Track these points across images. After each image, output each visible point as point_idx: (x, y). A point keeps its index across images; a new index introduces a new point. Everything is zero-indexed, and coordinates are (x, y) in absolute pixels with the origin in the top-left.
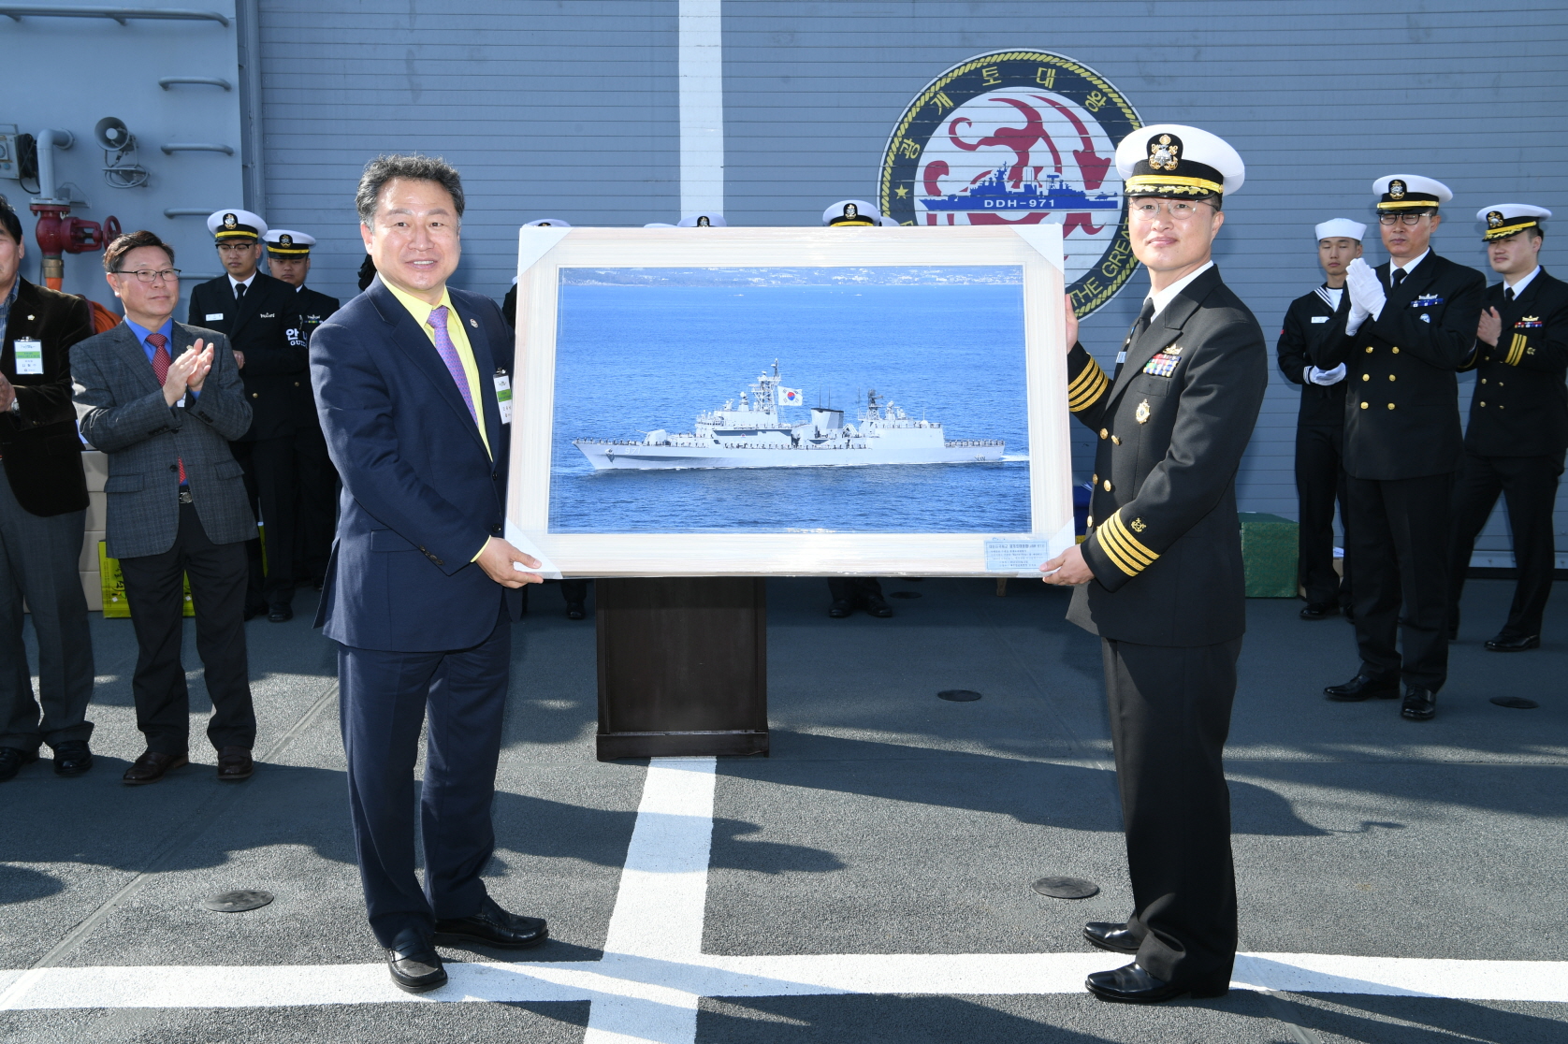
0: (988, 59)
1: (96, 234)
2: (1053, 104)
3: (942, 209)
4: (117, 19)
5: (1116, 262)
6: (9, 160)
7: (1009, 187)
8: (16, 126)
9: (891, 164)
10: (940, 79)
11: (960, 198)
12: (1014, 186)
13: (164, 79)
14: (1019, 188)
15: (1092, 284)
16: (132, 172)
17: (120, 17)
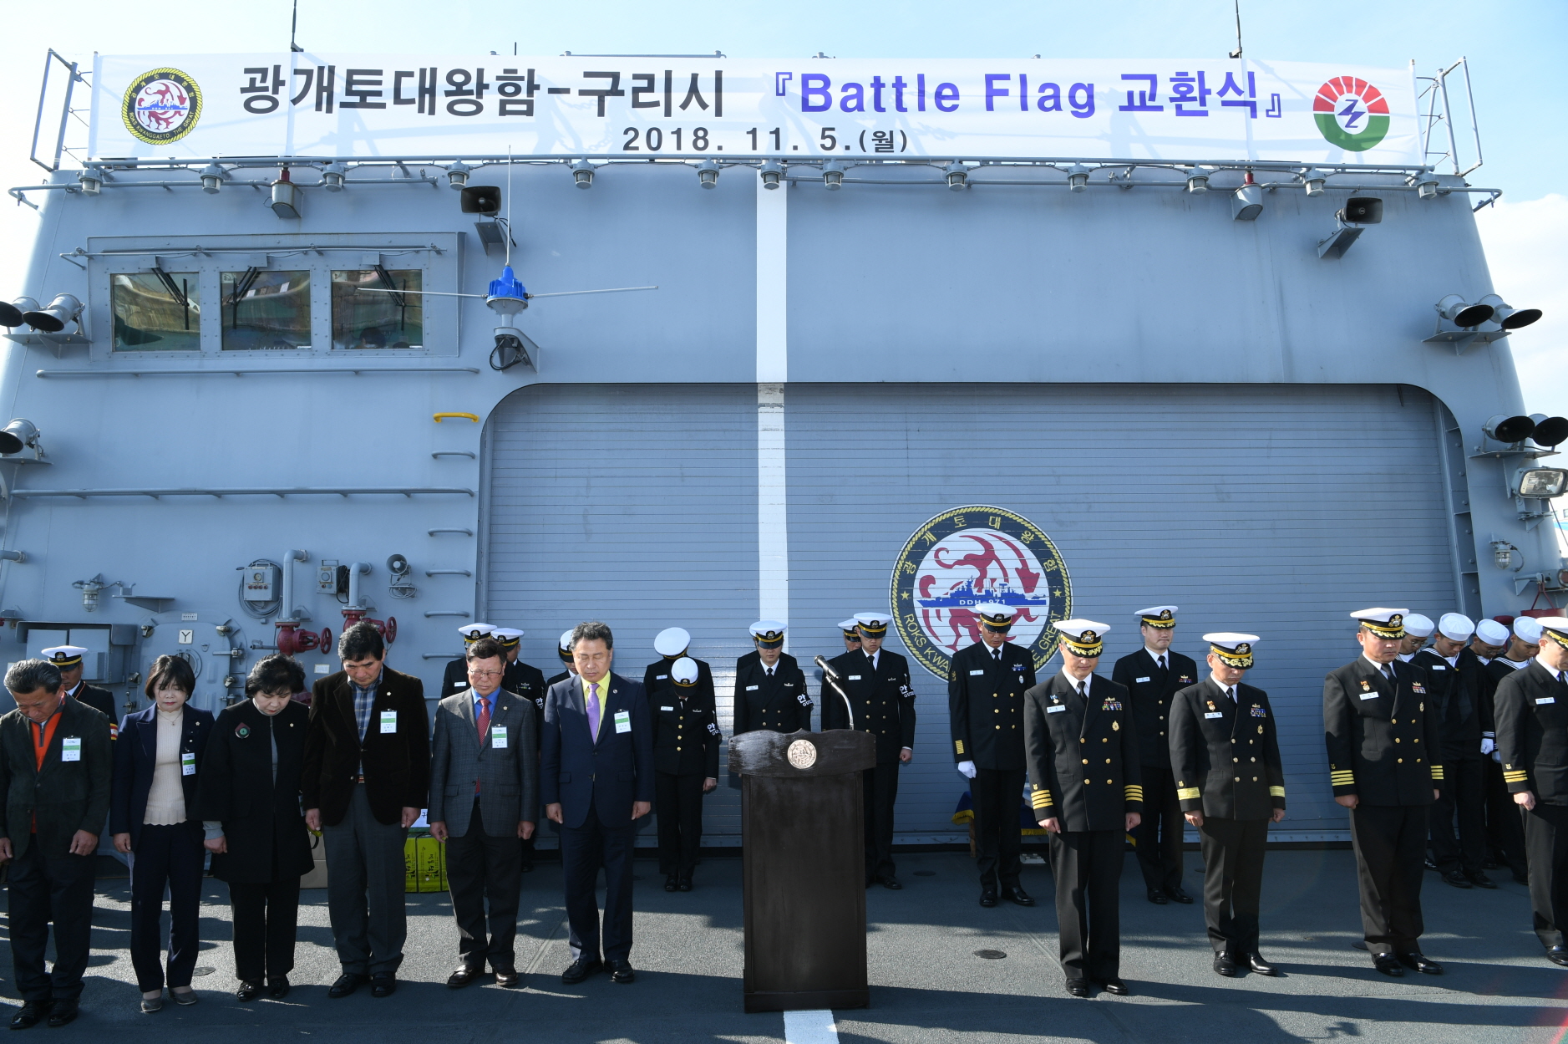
0: (957, 511)
2: (1001, 539)
3: (932, 606)
4: (405, 494)
5: (1047, 640)
6: (331, 582)
7: (975, 591)
8: (338, 561)
9: (897, 577)
10: (927, 524)
11: (944, 599)
12: (978, 591)
13: (431, 530)
14: (981, 591)
16: (406, 588)
17: (408, 493)
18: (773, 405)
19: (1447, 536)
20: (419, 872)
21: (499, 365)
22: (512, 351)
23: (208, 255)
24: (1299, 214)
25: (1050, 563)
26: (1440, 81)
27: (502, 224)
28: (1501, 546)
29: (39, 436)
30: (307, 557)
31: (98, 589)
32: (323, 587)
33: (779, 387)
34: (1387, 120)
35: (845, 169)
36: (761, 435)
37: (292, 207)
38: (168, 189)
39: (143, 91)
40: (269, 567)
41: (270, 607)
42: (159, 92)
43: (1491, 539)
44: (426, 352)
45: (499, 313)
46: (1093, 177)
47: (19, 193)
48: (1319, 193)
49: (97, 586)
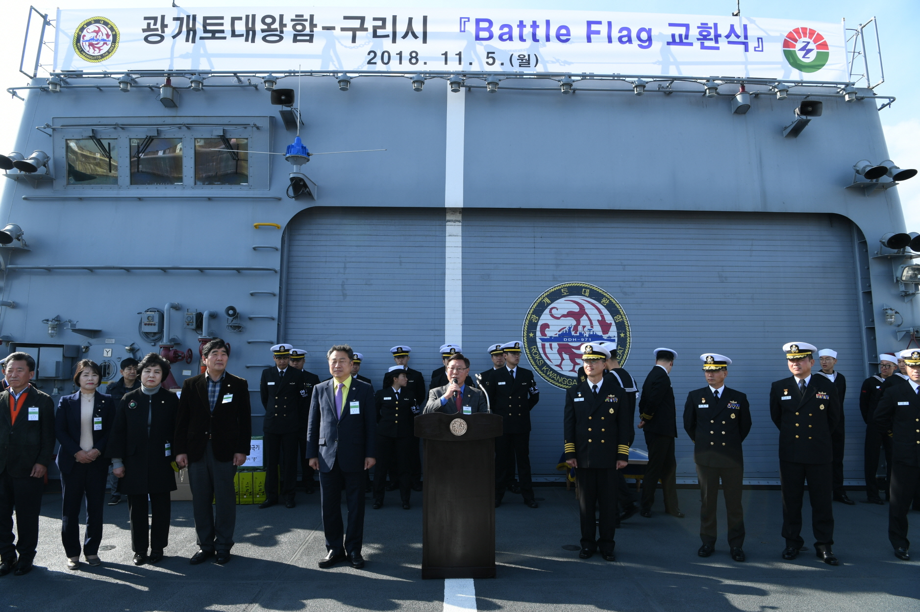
0: (564, 285)
2: (589, 302)
3: (547, 342)
6: (193, 322)
7: (573, 333)
8: (196, 309)
9: (527, 324)
10: (546, 293)
11: (554, 337)
12: (575, 333)
13: (251, 292)
14: (577, 333)
16: (237, 326)
17: (238, 270)
18: (455, 221)
19: (857, 305)
21: (293, 196)
22: (299, 187)
23: (123, 128)
24: (772, 110)
25: (618, 317)
26: (860, 31)
27: (295, 111)
28: (889, 312)
29: (23, 234)
30: (179, 307)
32: (188, 325)
33: (459, 210)
34: (827, 54)
35: (500, 80)
36: (448, 239)
37: (172, 100)
39: (85, 31)
40: (156, 313)
41: (157, 337)
42: (95, 31)
43: (884, 307)
44: (250, 187)
45: (293, 164)
46: (648, 87)
47: (13, 91)
48: (784, 98)
49: (57, 323)
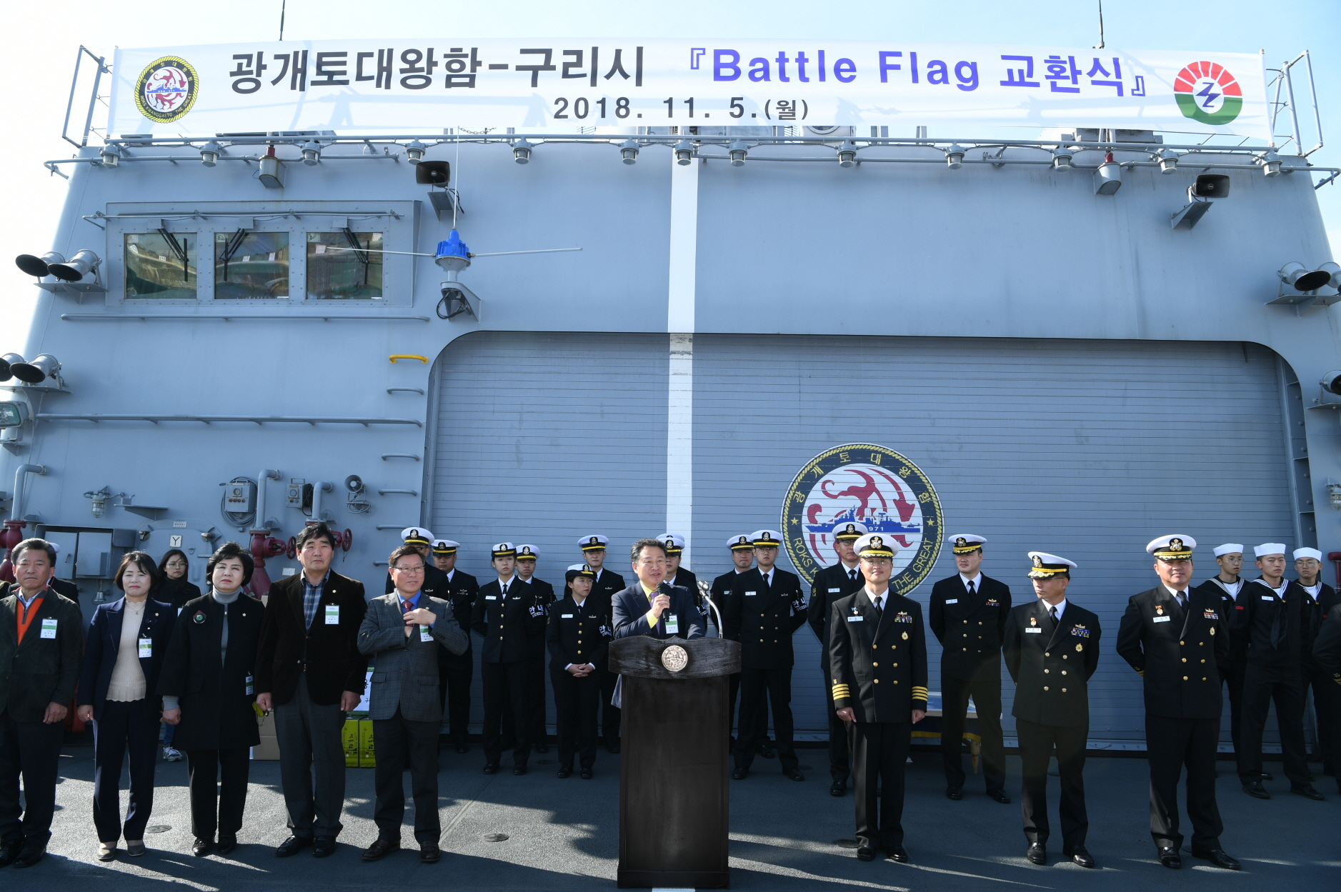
0: (843, 448)
1: (338, 539)
2: (881, 473)
3: (818, 532)
4: (364, 424)
5: (921, 563)
6: (298, 498)
7: (857, 519)
8: (304, 480)
9: (788, 505)
10: (816, 459)
11: (829, 525)
12: (860, 519)
13: (384, 455)
14: (862, 520)
15: (907, 576)
16: (361, 504)
17: (366, 423)
18: (683, 353)
19: (1287, 479)
20: (361, 750)
21: (446, 315)
22: (456, 302)
23: (205, 218)
24: (1154, 189)
25: (925, 495)
26: (1285, 72)
27: (451, 193)
28: (1336, 490)
29: (60, 369)
30: (279, 476)
31: (105, 499)
32: (291, 501)
33: (688, 337)
34: (1240, 101)
35: (749, 148)
36: (672, 379)
37: (276, 178)
38: (175, 163)
39: (152, 77)
40: (247, 484)
41: (247, 519)
42: (165, 78)
43: (1327, 483)
44: (385, 302)
45: (446, 270)
46: (967, 156)
47: (53, 166)
48: (1173, 171)
49: (104, 497)
